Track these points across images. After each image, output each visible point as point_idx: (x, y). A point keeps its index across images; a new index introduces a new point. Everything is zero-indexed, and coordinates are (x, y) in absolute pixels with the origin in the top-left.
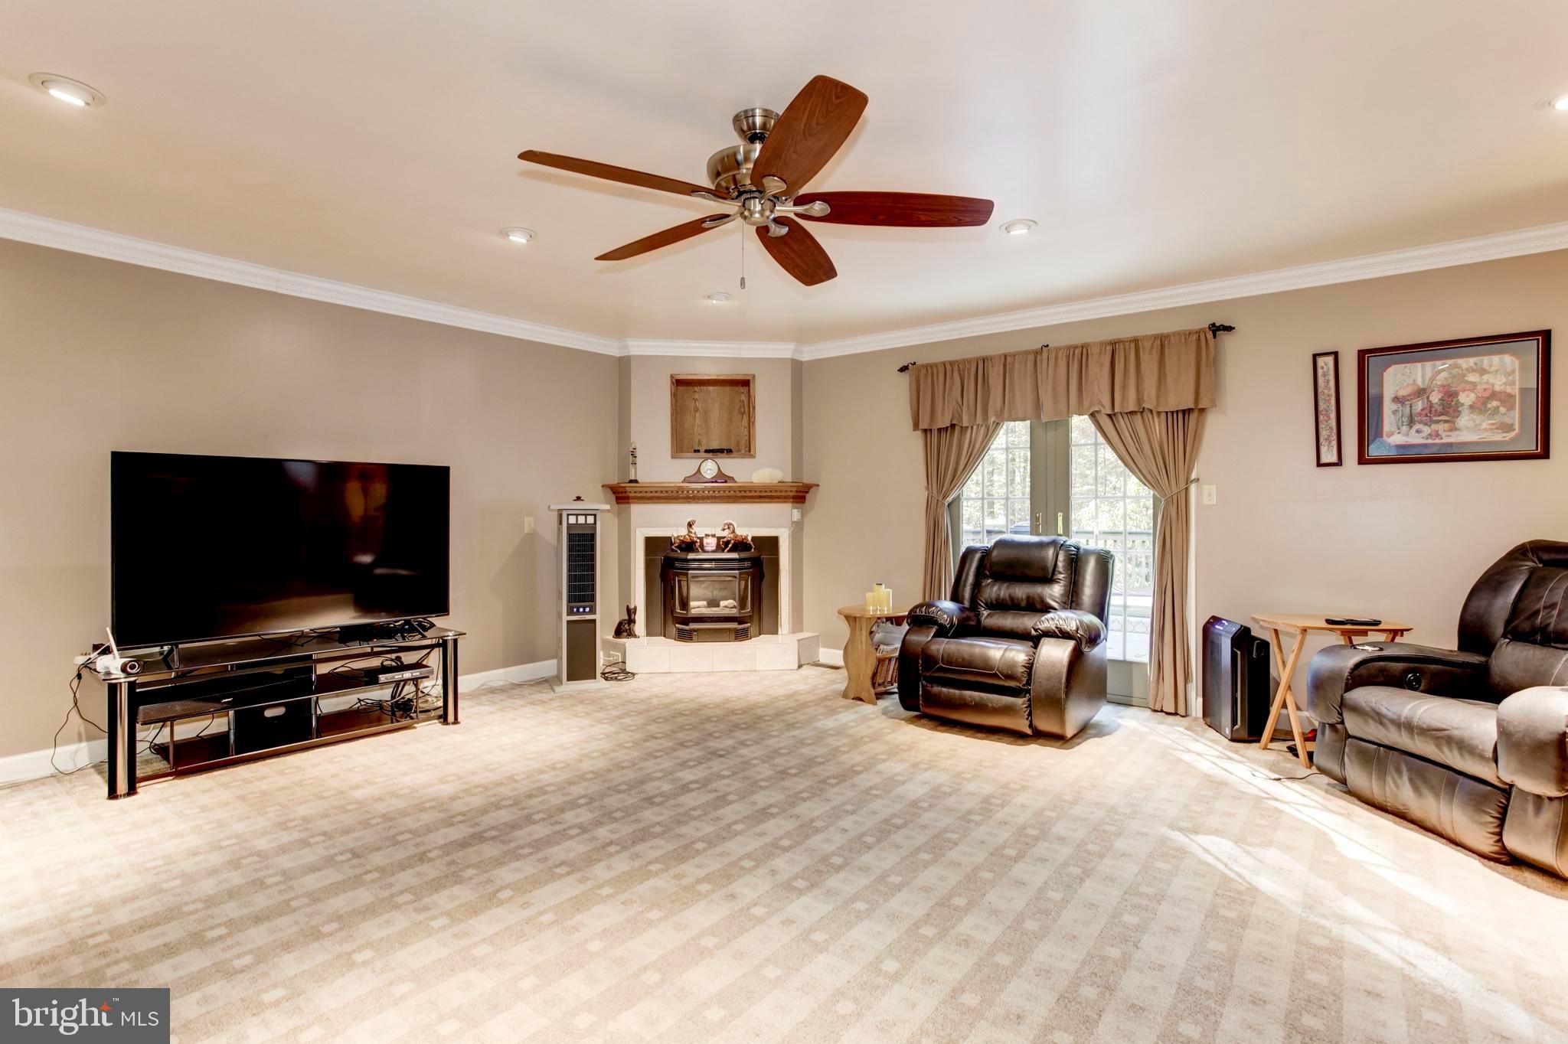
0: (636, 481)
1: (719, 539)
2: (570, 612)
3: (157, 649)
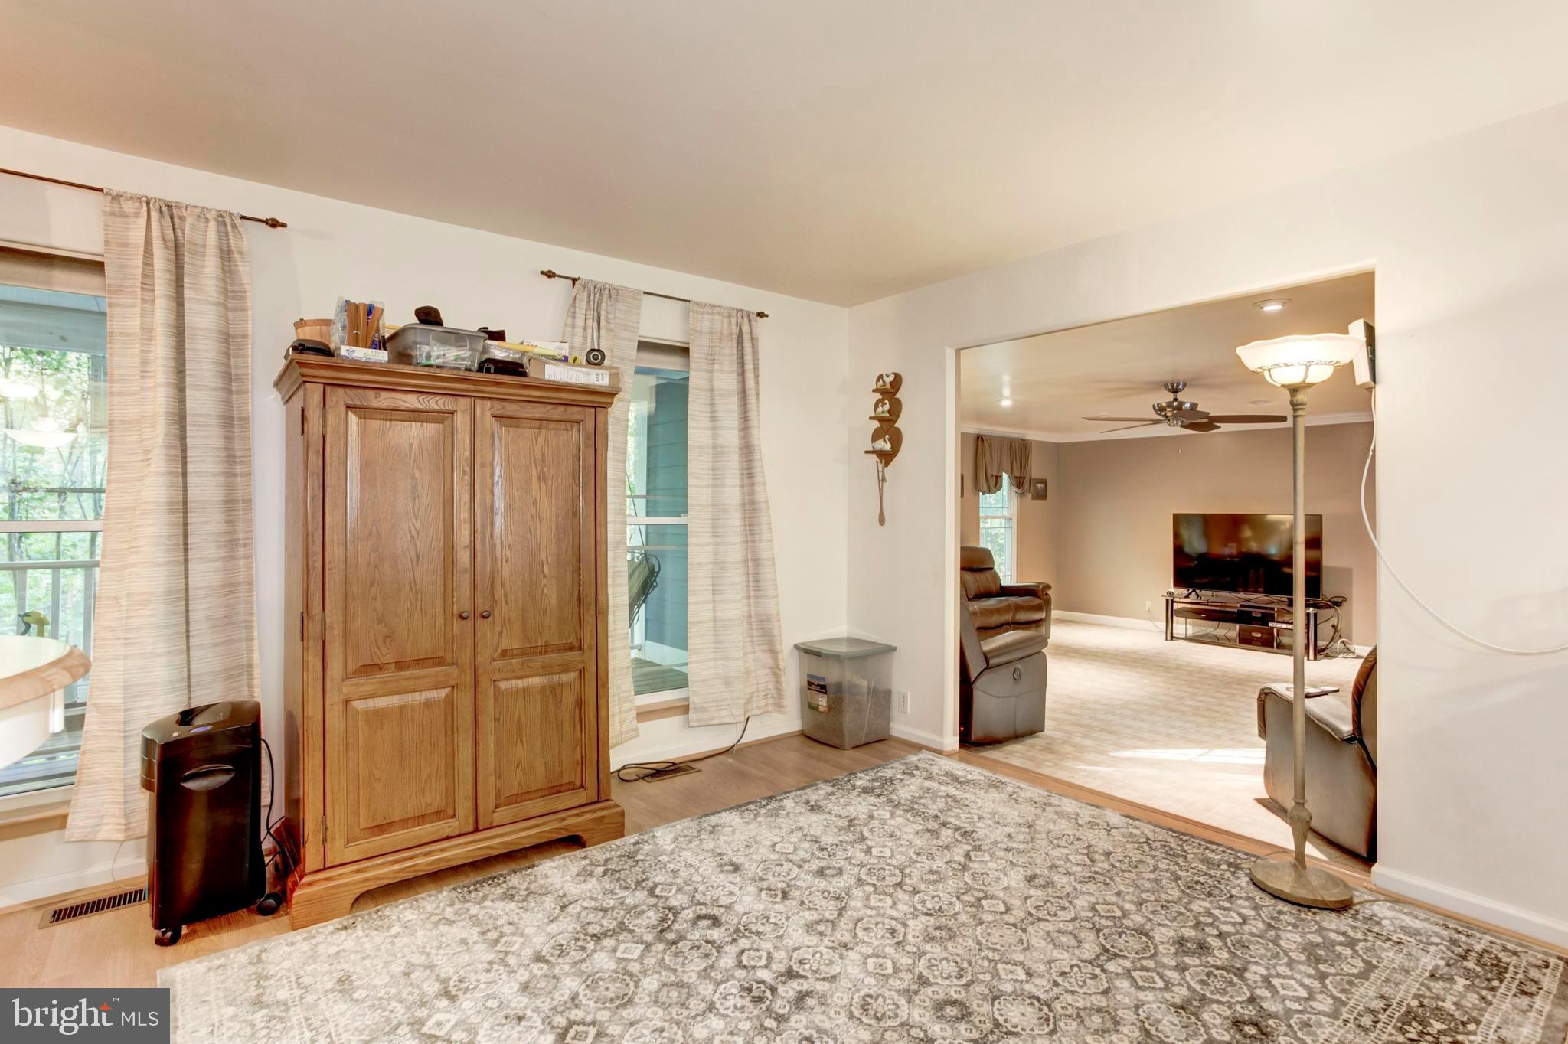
3: (1211, 593)
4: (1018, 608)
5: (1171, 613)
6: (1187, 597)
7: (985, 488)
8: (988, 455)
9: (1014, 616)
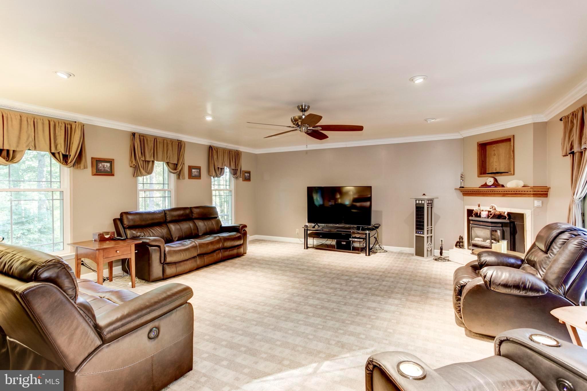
0: (463, 187)
1: (489, 212)
2: (416, 233)
3: (324, 225)
4: (226, 239)
5: (307, 235)
6: (314, 227)
7: (214, 174)
8: (215, 157)
9: (223, 245)
